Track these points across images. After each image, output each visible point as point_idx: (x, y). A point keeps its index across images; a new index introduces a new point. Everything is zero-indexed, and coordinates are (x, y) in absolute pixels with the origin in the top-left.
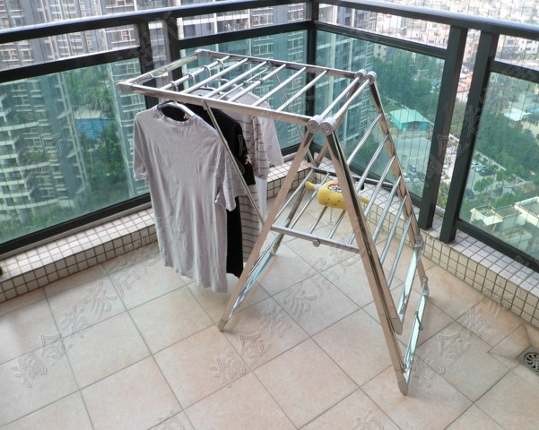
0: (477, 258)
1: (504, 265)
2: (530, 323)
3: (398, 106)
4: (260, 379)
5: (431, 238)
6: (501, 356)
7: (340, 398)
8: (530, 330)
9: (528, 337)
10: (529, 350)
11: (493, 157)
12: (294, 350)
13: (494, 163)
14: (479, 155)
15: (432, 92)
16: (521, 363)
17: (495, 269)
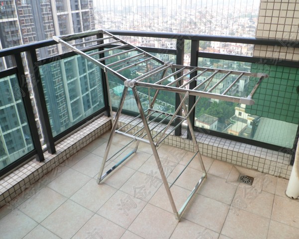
0: (206, 142)
1: (218, 142)
2: (236, 165)
3: (116, 85)
4: (133, 232)
5: (183, 139)
6: (231, 182)
7: (175, 226)
8: (237, 167)
9: (237, 171)
10: (241, 176)
11: (167, 102)
12: (143, 211)
13: (168, 104)
14: (161, 102)
15: (131, 74)
16: (240, 182)
17: (216, 145)
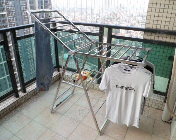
3: (64, 53)
13: (95, 65)
14: (90, 64)
